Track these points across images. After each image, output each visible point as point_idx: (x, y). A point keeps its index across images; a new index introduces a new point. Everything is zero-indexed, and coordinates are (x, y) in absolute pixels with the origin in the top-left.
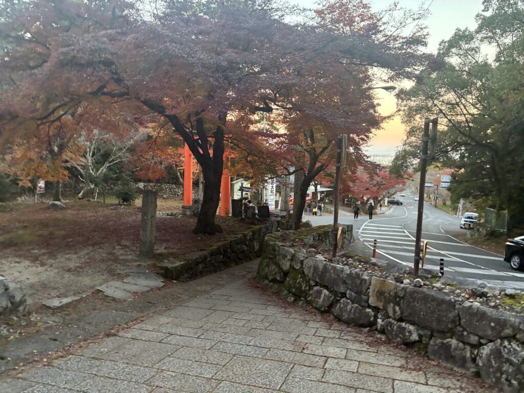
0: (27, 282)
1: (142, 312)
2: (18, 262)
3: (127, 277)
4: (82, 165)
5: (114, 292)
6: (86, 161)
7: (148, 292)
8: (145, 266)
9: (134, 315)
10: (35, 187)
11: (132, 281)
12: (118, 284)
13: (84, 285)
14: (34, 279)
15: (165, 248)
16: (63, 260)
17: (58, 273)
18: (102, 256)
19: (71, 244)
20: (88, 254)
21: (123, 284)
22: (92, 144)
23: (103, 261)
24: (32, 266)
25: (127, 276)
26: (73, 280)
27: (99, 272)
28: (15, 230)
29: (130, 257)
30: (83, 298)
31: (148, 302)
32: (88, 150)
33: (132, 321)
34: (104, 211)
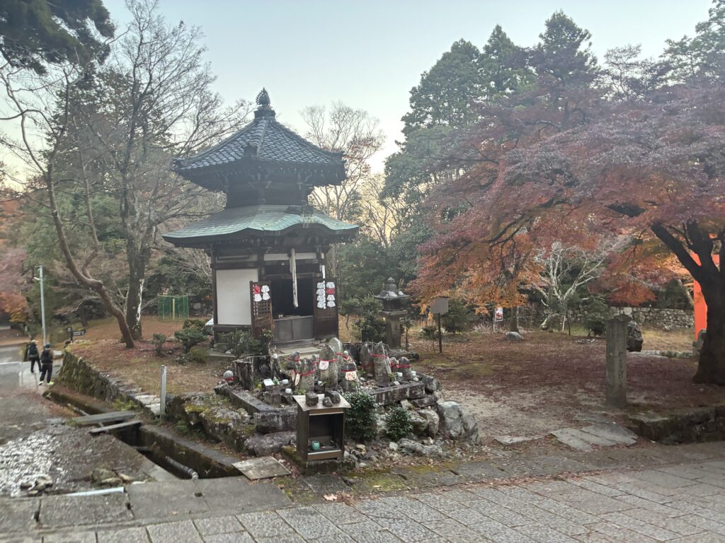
0: (481, 415)
1: (600, 466)
2: (473, 395)
3: (587, 426)
4: (544, 287)
5: (570, 440)
6: (548, 281)
7: (612, 447)
8: (612, 417)
9: (588, 467)
10: (492, 314)
11: (593, 431)
12: (574, 431)
13: (537, 427)
14: (487, 414)
15: (646, 398)
16: (517, 398)
17: (511, 411)
18: (560, 399)
19: (527, 381)
20: (544, 394)
21: (581, 433)
22: (556, 259)
23: (561, 404)
24: (486, 401)
25: (587, 424)
26: (526, 421)
27: (555, 416)
28: (471, 362)
29: (593, 404)
30: (535, 440)
31: (609, 458)
32: (551, 267)
33: (585, 472)
34: (568, 345)
